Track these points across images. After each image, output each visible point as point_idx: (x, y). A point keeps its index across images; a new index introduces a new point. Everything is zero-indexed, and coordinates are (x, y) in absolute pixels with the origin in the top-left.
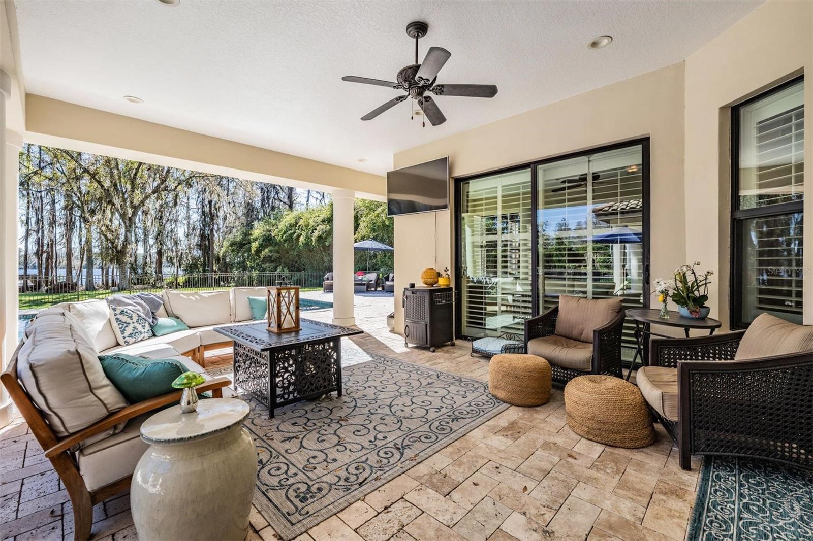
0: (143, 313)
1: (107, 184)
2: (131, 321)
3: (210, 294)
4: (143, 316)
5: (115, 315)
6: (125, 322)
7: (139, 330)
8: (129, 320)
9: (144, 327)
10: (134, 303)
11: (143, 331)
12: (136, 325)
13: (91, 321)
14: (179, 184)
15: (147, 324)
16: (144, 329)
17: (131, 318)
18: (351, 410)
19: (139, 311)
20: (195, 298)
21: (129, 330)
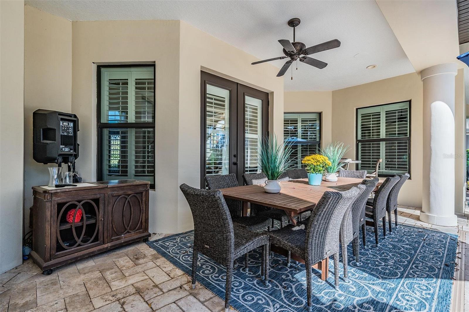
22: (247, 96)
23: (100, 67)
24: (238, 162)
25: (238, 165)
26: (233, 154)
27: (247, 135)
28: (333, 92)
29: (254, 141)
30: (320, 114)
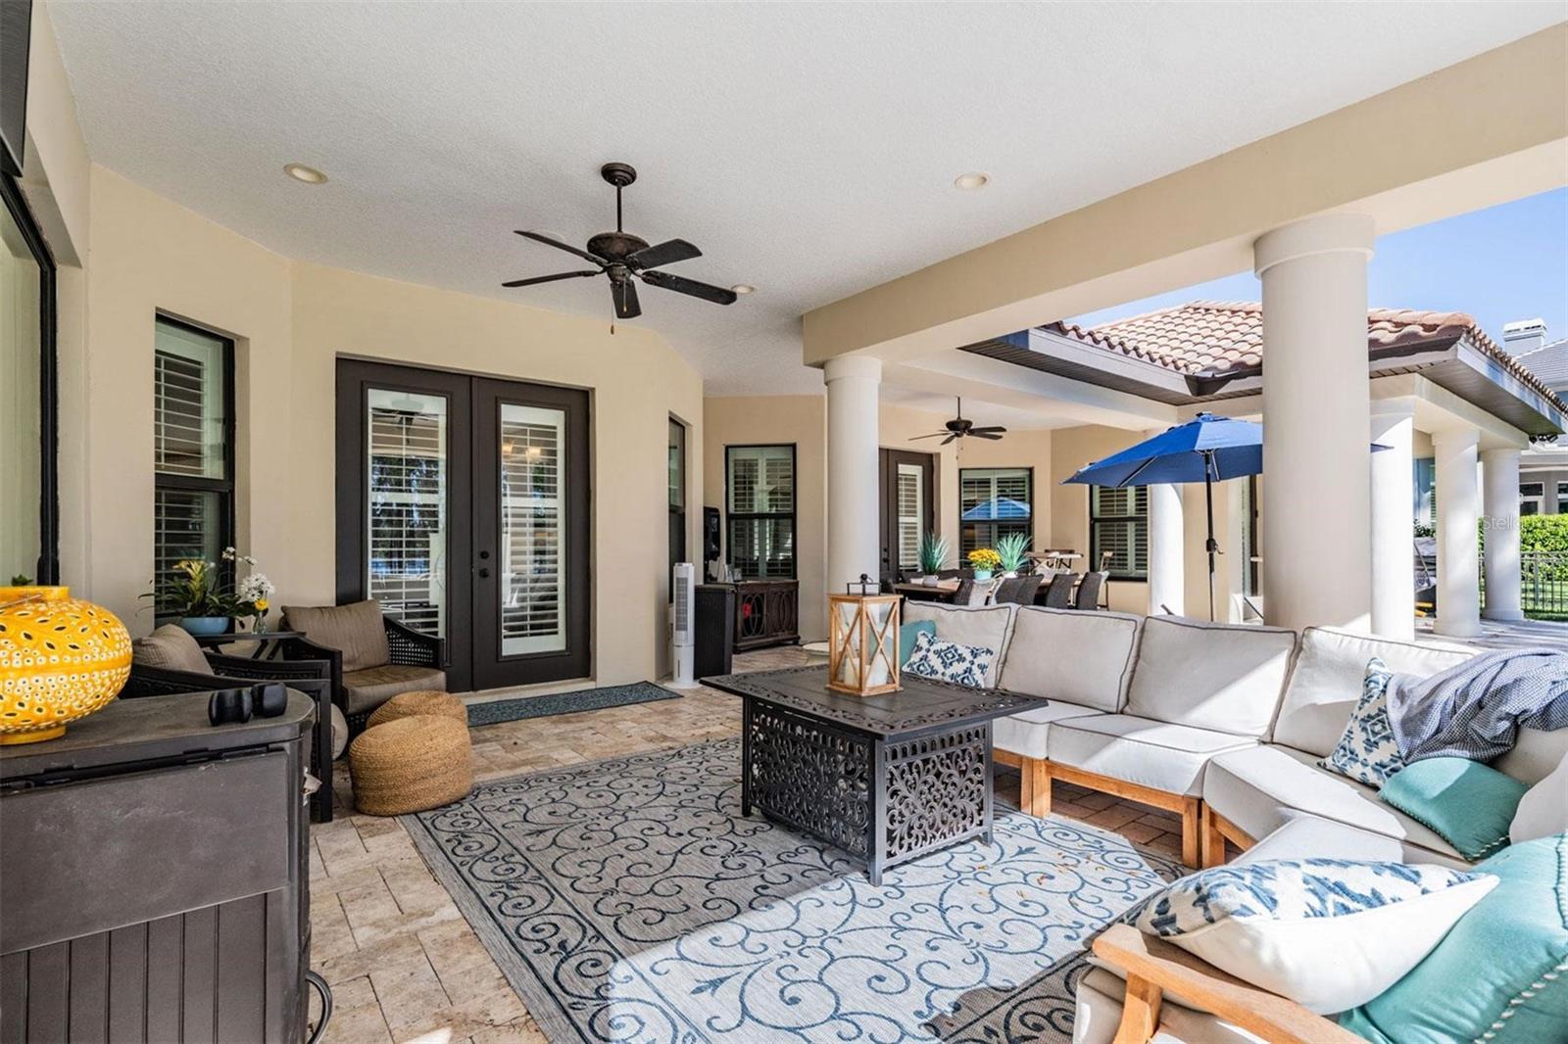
18: (727, 793)
22: (902, 463)
23: (727, 448)
24: (890, 558)
25: (891, 563)
26: (883, 547)
27: (901, 519)
28: (1053, 432)
29: (912, 528)
30: (1031, 470)
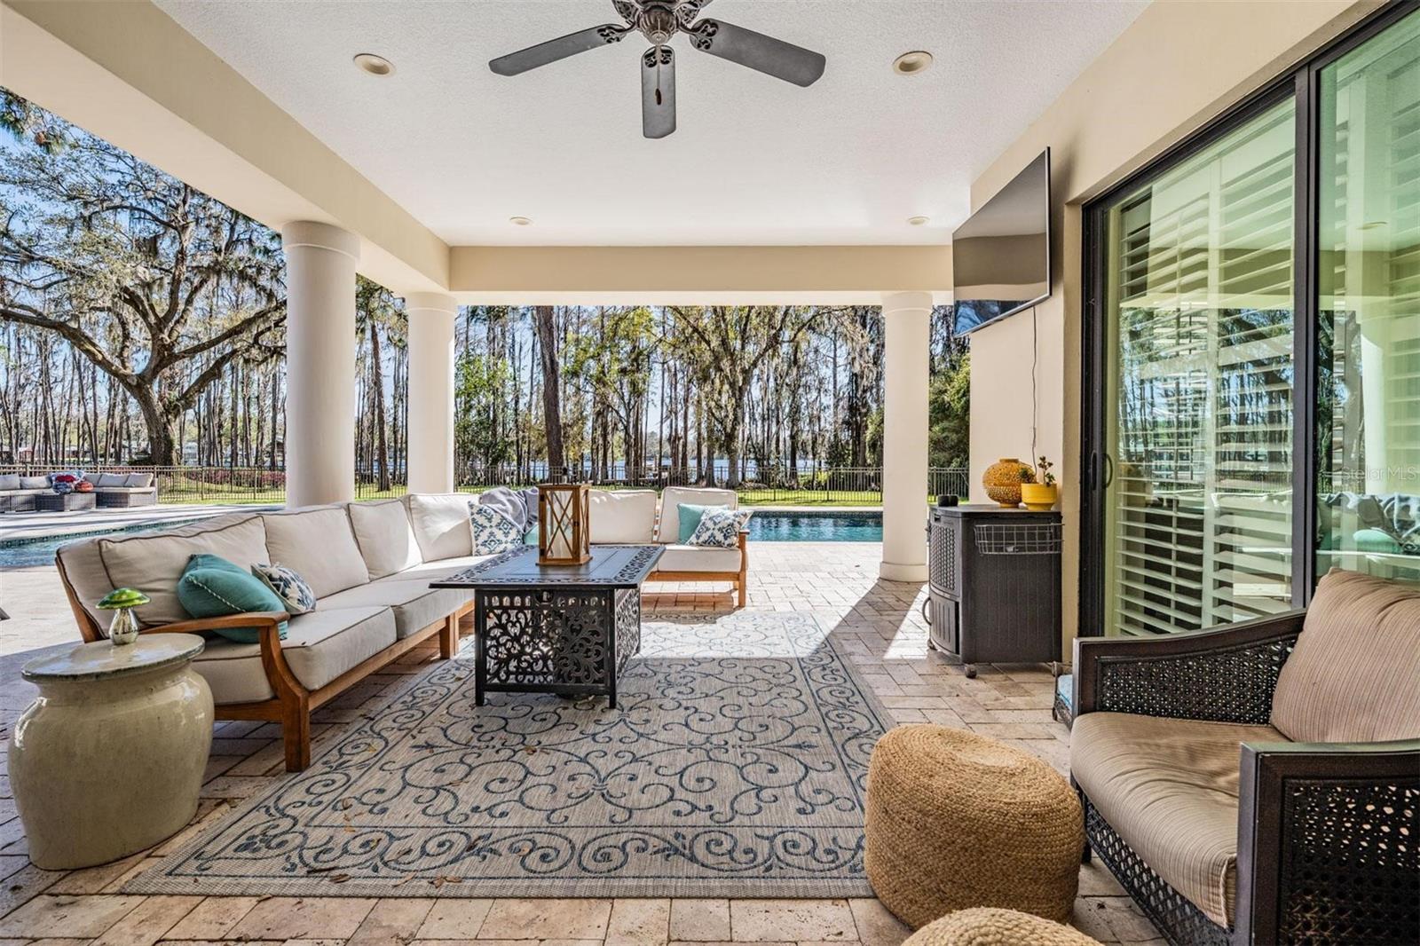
0: (512, 515)
1: (715, 343)
2: (488, 525)
3: (623, 496)
4: (509, 518)
5: (472, 514)
6: (481, 525)
7: (498, 537)
8: (486, 523)
9: (506, 534)
10: (509, 500)
11: (504, 539)
12: (495, 530)
13: (437, 519)
14: (799, 330)
15: (514, 530)
16: (506, 537)
17: (490, 520)
19: (506, 511)
20: (601, 500)
21: (484, 536)
